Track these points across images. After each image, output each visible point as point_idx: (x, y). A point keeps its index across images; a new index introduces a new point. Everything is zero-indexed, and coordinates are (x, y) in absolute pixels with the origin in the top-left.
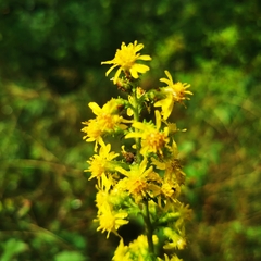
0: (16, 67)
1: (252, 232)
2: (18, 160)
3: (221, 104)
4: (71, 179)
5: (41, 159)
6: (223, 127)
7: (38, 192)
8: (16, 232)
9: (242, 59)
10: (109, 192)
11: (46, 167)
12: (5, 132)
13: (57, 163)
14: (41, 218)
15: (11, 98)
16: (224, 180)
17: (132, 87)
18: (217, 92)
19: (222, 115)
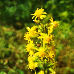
0: (5, 22)
1: (72, 70)
2: (4, 48)
3: (63, 33)
4: (20, 54)
5: (11, 48)
6: (63, 40)
7: (10, 58)
8: (3, 70)
9: (69, 21)
10: (32, 56)
11: (13, 51)
12: (1, 40)
13: (16, 49)
14: (11, 65)
15: (3, 31)
16: (64, 55)
17: (40, 23)
18: (62, 30)
19: (63, 36)
